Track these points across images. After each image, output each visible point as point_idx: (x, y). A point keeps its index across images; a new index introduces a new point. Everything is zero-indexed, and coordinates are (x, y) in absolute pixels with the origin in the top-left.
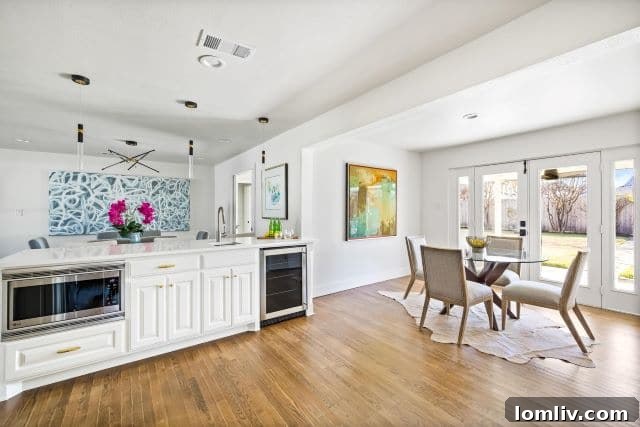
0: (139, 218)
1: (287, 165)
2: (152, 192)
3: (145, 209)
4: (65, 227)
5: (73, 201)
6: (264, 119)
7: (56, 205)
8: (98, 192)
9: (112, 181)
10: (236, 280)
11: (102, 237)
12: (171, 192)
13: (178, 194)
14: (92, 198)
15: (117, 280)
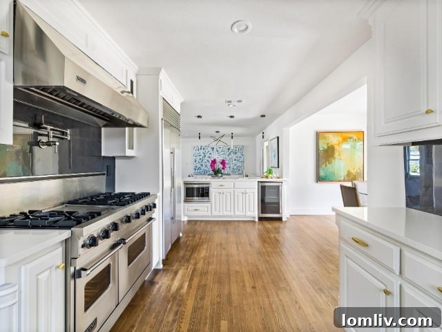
0: (221, 166)
1: (278, 138)
2: (228, 153)
3: (223, 163)
4: (198, 171)
5: (200, 159)
6: (263, 116)
7: (196, 161)
8: (208, 155)
9: (213, 149)
10: (247, 195)
11: (209, 175)
12: (236, 153)
13: (239, 154)
14: (206, 158)
15: (208, 188)
